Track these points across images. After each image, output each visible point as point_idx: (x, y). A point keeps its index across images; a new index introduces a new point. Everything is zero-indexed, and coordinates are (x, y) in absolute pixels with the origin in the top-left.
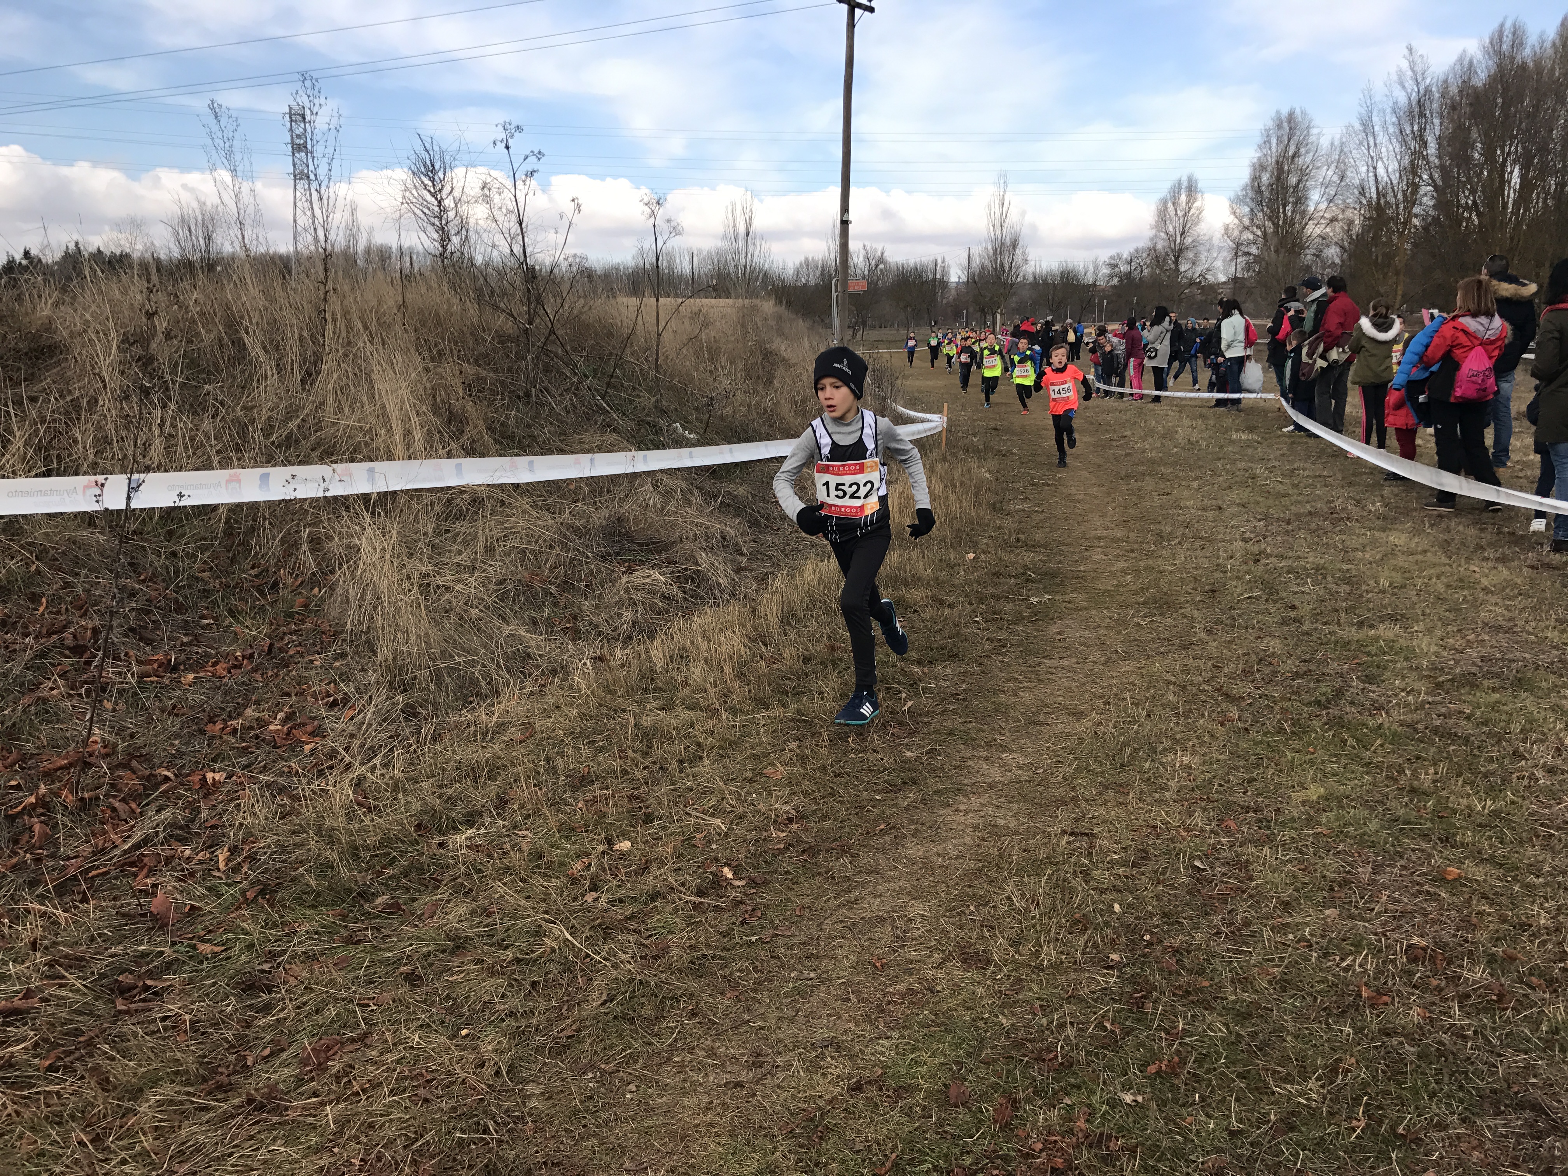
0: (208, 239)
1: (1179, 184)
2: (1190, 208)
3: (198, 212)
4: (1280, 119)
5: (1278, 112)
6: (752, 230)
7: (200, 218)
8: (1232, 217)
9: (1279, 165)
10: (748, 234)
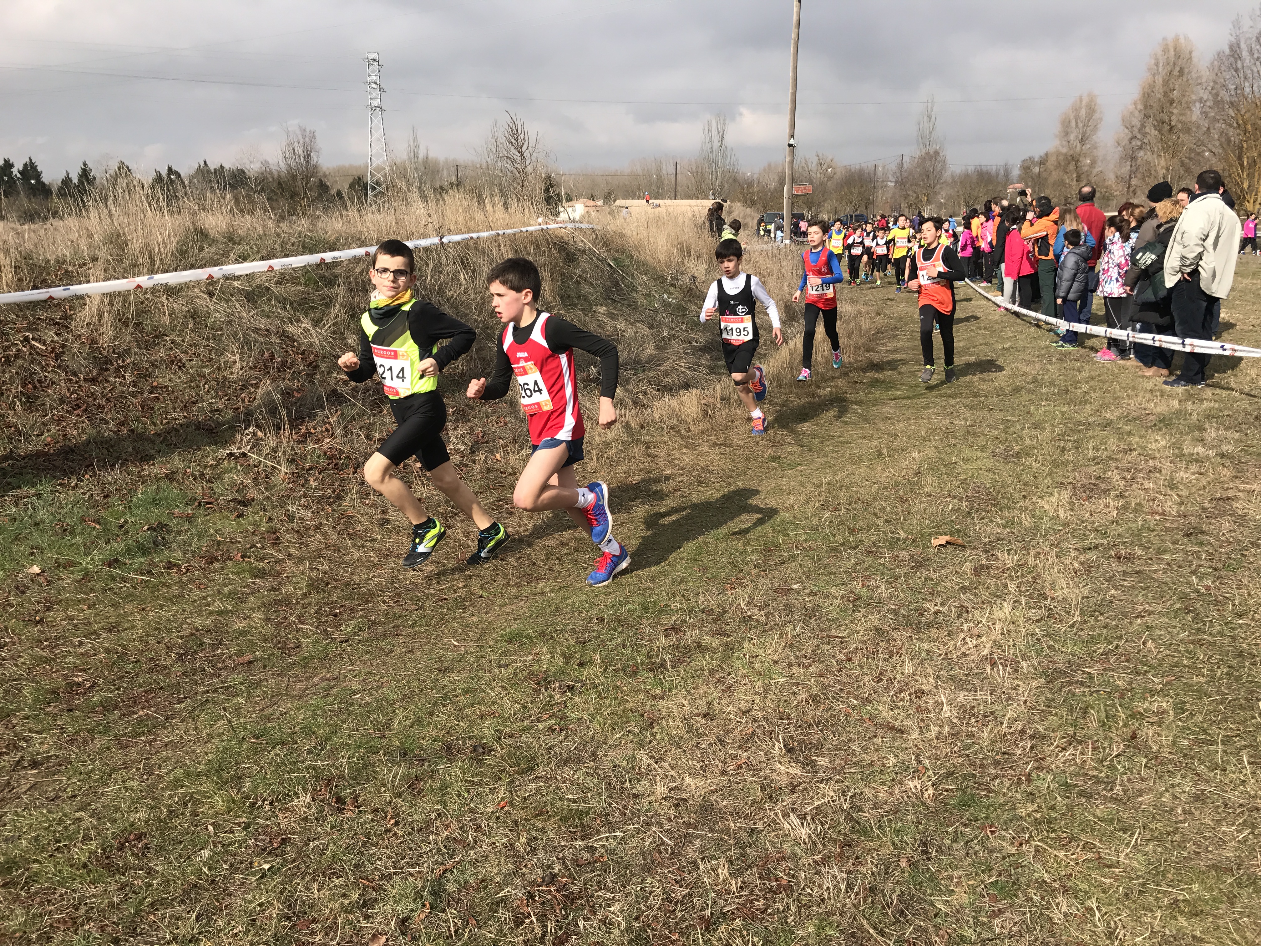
0: (308, 157)
1: (1081, 100)
2: (1089, 121)
3: (300, 137)
4: (1167, 45)
5: (1164, 39)
6: (724, 143)
7: (301, 142)
8: (1123, 127)
9: (1166, 83)
10: (721, 146)
